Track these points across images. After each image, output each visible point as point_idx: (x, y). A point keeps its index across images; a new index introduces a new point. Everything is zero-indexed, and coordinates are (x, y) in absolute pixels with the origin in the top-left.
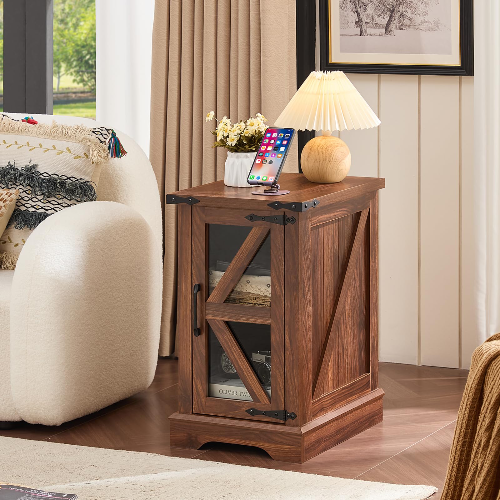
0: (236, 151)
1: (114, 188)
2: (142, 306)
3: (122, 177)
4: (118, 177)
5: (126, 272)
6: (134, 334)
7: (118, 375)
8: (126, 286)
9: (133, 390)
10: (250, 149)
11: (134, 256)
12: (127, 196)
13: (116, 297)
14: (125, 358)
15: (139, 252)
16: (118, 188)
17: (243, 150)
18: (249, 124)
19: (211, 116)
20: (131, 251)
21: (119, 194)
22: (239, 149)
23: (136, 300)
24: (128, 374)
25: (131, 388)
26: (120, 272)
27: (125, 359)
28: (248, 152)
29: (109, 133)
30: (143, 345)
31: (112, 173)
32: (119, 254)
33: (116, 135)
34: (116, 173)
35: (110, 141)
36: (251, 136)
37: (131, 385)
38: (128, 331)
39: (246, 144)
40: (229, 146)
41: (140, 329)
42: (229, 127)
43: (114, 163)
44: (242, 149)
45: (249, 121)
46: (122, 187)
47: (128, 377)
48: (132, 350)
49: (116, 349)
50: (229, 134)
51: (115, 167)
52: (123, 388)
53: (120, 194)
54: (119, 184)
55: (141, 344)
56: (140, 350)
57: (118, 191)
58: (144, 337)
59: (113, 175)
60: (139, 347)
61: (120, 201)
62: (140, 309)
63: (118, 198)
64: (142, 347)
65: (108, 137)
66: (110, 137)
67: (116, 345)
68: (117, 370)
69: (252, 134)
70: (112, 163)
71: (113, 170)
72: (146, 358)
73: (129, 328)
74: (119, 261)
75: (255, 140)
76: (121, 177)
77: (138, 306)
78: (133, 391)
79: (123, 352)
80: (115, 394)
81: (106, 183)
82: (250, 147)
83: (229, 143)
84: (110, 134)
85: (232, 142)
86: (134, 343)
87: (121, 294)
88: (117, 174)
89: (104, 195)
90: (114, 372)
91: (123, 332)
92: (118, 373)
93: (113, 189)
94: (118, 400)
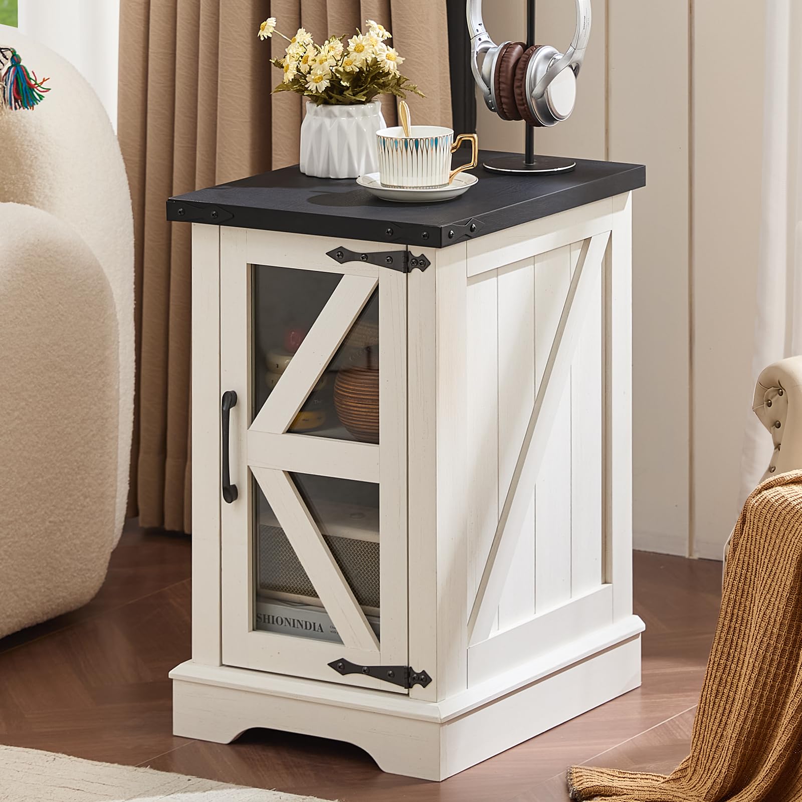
0: (326, 103)
1: (24, 171)
2: (74, 427)
3: (42, 147)
4: (34, 146)
5: (35, 355)
6: (54, 487)
7: (16, 575)
8: (35, 387)
9: (54, 607)
10: (354, 98)
11: (54, 321)
12: (50, 188)
13: (11, 410)
14: (32, 538)
15: (66, 312)
16: (33, 171)
17: (341, 100)
18: (353, 48)
19: (268, 29)
20: (46, 312)
21: (34, 183)
22: (331, 97)
23: (59, 415)
24: (39, 573)
25: (48, 601)
26: (21, 357)
27: (32, 540)
28: (352, 103)
29: (5, 57)
30: (78, 510)
31: (19, 138)
32: (17, 318)
33: (20, 62)
34: (28, 138)
35: (8, 74)
36: (358, 70)
37: (47, 596)
38: (40, 480)
39: (348, 88)
40: (312, 92)
41: (69, 476)
42: (311, 52)
43: (24, 118)
44: (339, 97)
45: (353, 42)
46: (41, 168)
47: (39, 579)
48: (50, 522)
49: (11, 519)
50: (312, 68)
51: (28, 125)
52: (27, 602)
53: (37, 184)
54: (34, 161)
55: (72, 507)
56: (69, 521)
57: (32, 176)
58: (78, 494)
59: (23, 143)
60: (68, 514)
61: (37, 198)
62: (70, 434)
63: (32, 192)
64: (74, 514)
65: (4, 65)
66: (9, 64)
67: (12, 511)
68: (12, 565)
69: (360, 66)
70: (22, 117)
71: (22, 132)
72: (84, 536)
73: (43, 474)
74: (17, 333)
75: (366, 78)
76: (40, 148)
77: (65, 426)
78: (52, 609)
79: (27, 526)
80: (8, 617)
81: (9, 159)
82: (354, 95)
83: (312, 86)
84: (7, 59)
85: (317, 84)
86: (54, 506)
87: (23, 404)
88: (30, 141)
89: (4, 184)
90: (6, 570)
91: (29, 483)
92: (15, 570)
93: (22, 173)
94: (17, 629)
